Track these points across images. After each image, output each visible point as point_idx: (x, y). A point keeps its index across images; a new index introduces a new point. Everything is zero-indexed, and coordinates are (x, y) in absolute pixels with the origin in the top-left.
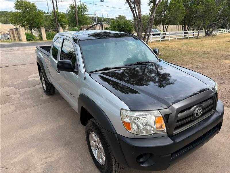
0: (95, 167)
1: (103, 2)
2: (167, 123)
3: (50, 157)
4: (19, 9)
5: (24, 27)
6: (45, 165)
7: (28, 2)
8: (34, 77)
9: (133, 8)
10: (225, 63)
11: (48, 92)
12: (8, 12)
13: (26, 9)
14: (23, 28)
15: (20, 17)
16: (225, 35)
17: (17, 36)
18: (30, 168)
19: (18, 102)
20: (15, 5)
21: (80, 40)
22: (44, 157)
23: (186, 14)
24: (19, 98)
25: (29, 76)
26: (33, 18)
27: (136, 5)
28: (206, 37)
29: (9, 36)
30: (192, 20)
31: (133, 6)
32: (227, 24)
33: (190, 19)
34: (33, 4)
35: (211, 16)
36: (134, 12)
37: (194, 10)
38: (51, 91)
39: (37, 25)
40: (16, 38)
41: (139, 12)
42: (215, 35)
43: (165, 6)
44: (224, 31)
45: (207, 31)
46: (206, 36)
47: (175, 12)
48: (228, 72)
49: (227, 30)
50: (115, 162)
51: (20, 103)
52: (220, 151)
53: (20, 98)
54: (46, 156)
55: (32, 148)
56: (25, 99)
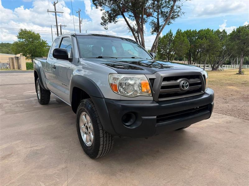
0: (83, 154)
1: (107, 29)
2: (152, 87)
3: (37, 146)
4: (23, 38)
5: (26, 56)
6: (29, 152)
7: (32, 32)
8: (30, 93)
9: (137, 37)
10: (230, 88)
11: (42, 100)
12: (10, 44)
13: (30, 39)
14: (24, 57)
15: (22, 46)
16: (231, 70)
17: (17, 65)
18: (13, 154)
19: (8, 109)
20: (18, 35)
21: (77, 35)
22: (29, 146)
23: (190, 48)
24: (10, 106)
25: (24, 92)
26: (36, 47)
27: (139, 34)
28: (213, 72)
29: (8, 65)
30: (197, 54)
31: (136, 35)
32: (233, 60)
33: (195, 53)
34: (38, 34)
35: (216, 50)
36: (138, 40)
37: (198, 44)
38: (46, 99)
39: (39, 55)
40: (16, 67)
41: (142, 39)
42: (222, 70)
43: (170, 40)
44: (230, 67)
45: (214, 66)
46: (212, 70)
47: (179, 45)
48: (232, 95)
49: (233, 66)
50: (102, 134)
51: (10, 109)
52: (216, 144)
53: (12, 106)
54: (32, 146)
55: (17, 140)
56: (17, 106)
